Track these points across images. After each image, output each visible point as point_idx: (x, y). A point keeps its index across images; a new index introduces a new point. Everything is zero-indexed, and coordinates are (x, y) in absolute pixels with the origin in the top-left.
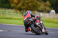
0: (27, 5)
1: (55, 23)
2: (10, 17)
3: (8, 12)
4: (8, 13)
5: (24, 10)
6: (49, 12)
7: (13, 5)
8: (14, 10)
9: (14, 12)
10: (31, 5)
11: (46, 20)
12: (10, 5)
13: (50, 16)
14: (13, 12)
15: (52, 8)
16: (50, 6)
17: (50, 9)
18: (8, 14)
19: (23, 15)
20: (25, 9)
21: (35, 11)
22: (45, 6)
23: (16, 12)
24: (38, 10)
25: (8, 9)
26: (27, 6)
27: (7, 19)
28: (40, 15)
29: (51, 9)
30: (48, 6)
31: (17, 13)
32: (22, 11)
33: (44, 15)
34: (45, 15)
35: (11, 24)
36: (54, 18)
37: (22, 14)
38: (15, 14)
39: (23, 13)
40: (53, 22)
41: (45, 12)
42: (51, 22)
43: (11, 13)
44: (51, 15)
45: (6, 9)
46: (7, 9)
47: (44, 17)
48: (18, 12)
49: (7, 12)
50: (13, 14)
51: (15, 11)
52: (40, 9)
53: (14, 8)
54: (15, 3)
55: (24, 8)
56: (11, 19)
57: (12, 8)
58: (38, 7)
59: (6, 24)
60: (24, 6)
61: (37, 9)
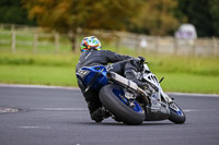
0: (88, 8)
1: (195, 73)
2: (27, 57)
3: (18, 37)
4: (20, 42)
5: (79, 30)
6: (171, 33)
7: (37, 9)
8: (39, 29)
9: (40, 39)
10: (103, 10)
11: (161, 64)
12: (25, 10)
13: (176, 47)
14: (36, 36)
15: (185, 19)
16: (175, 9)
17: (175, 21)
18: (17, 46)
19: (74, 48)
20: (82, 26)
21: (119, 30)
22: (156, 12)
23: (49, 35)
24: (132, 27)
25: (16, 28)
26: (89, 12)
27: (16, 63)
28: (137, 46)
29: (182, 22)
30: (169, 10)
31: (53, 40)
32: (71, 35)
33: (152, 46)
34: (157, 46)
35: (30, 83)
36: (192, 56)
37: (69, 46)
38: (45, 43)
39: (73, 41)
40: (189, 72)
41: (157, 34)
42: (182, 72)
43: (29, 43)
44: (181, 42)
45: (9, 28)
46: (13, 26)
47: (154, 53)
48: (57, 36)
49: (14, 37)
50: (37, 43)
51: (42, 35)
52: (138, 21)
53: (38, 22)
54: (42, 4)
55: (76, 21)
56: (31, 62)
57: (34, 23)
58: (131, 16)
59: (9, 83)
60: (75, 13)
61: (128, 23)
